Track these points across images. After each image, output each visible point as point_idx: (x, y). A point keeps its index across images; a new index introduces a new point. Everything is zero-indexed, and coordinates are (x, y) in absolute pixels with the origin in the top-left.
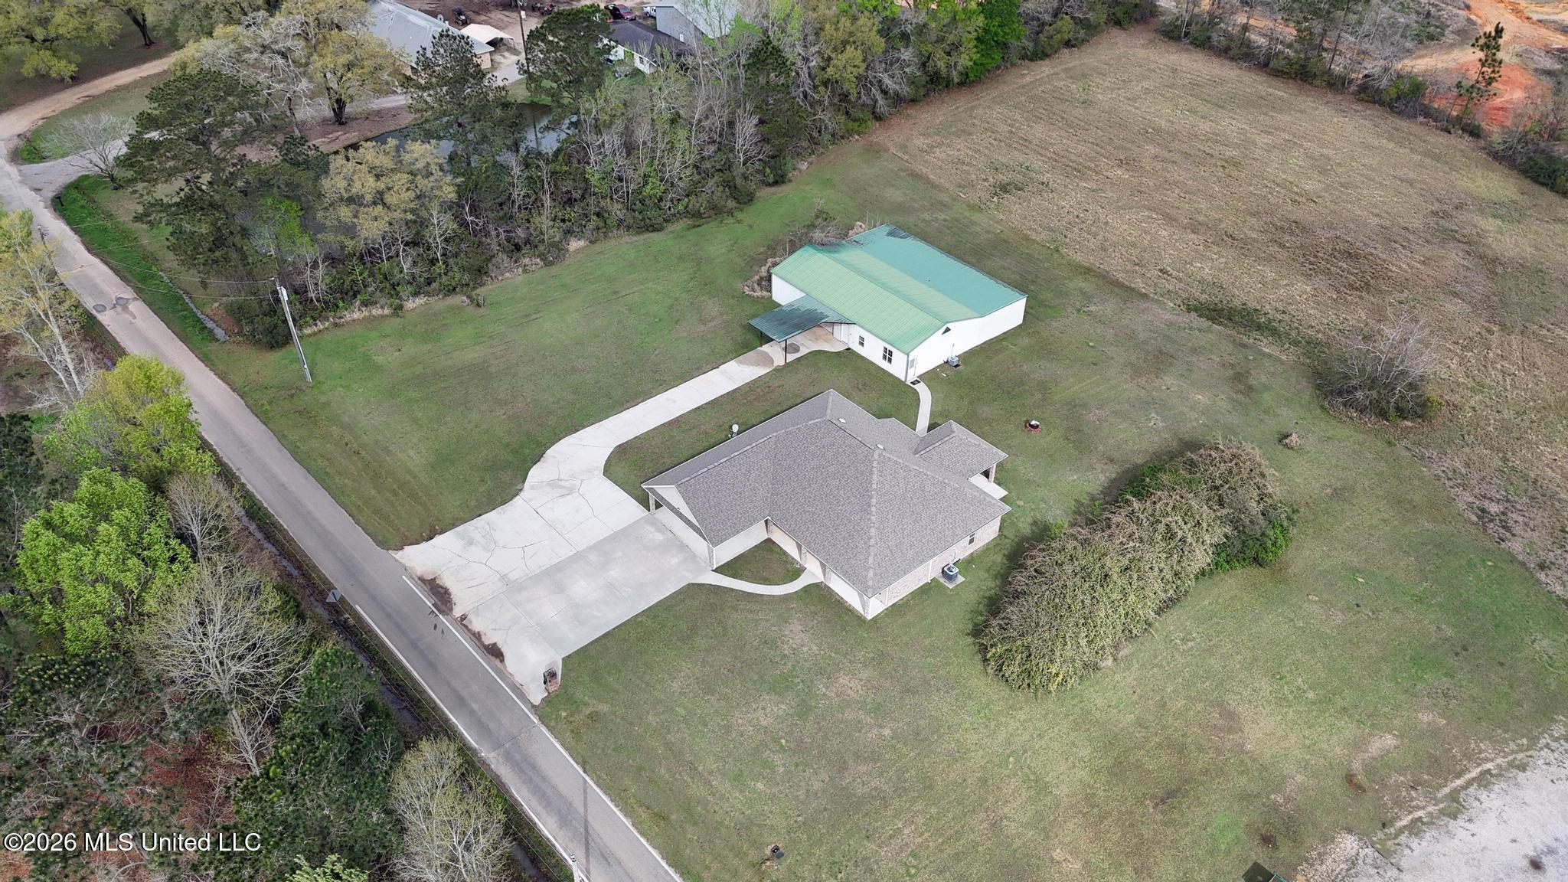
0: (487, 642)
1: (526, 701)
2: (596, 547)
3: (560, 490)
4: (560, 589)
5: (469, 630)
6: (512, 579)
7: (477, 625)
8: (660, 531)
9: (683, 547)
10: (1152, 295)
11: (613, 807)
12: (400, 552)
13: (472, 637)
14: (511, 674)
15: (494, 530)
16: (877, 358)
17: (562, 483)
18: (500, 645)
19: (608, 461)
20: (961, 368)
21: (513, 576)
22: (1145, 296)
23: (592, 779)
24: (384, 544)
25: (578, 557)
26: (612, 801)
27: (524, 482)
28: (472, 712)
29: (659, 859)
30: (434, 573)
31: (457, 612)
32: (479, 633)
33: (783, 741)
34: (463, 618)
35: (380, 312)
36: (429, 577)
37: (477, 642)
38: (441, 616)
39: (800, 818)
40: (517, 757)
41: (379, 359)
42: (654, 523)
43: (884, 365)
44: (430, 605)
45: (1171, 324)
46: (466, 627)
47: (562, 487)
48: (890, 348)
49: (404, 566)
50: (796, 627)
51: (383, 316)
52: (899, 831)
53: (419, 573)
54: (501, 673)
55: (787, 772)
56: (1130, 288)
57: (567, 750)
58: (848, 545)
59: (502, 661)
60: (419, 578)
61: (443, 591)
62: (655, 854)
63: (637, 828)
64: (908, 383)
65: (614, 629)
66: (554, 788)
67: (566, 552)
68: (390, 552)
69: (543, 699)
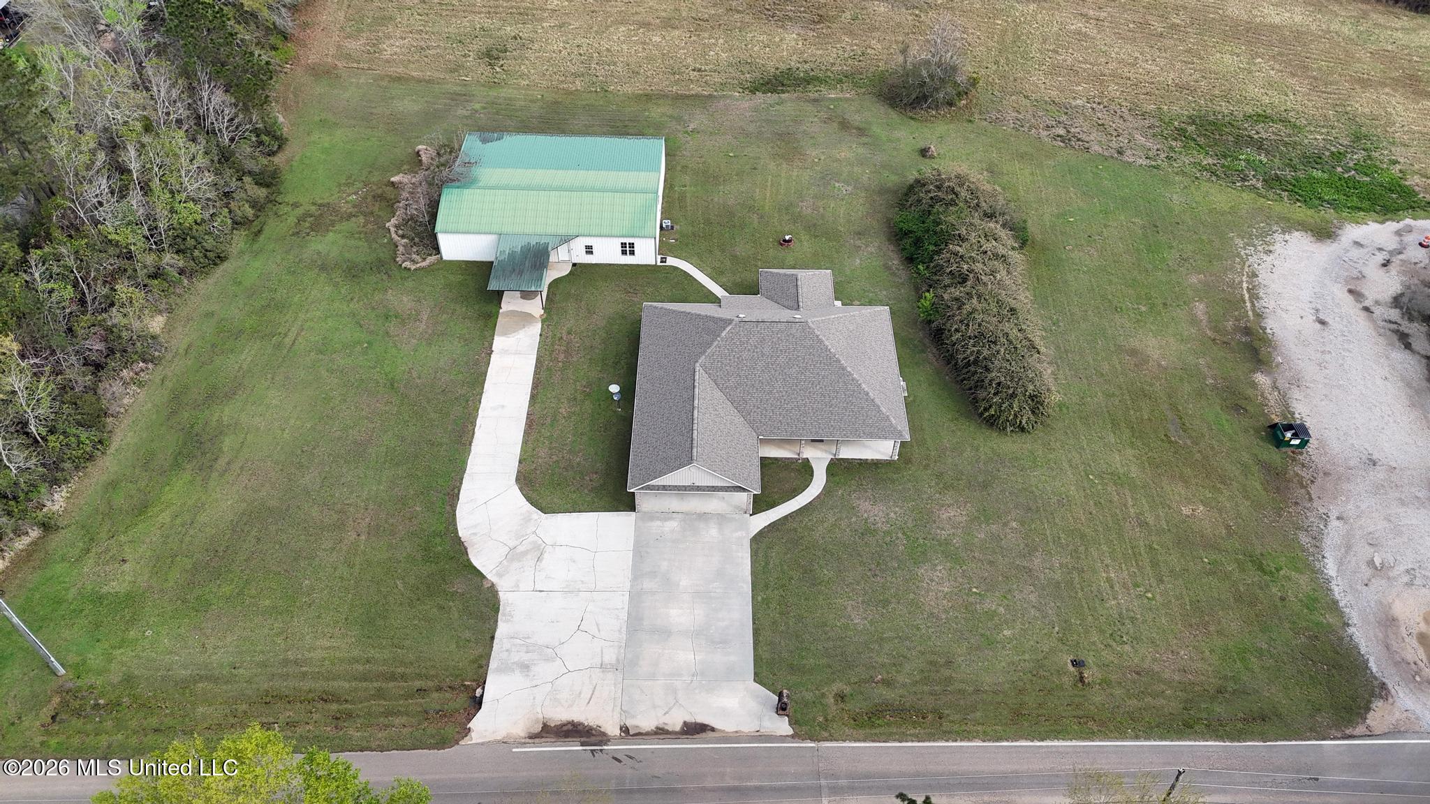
0: (678, 728)
1: (783, 738)
2: (638, 574)
3: (529, 557)
4: (664, 633)
5: (647, 734)
6: (614, 661)
7: (647, 723)
8: (666, 519)
9: (703, 517)
10: (715, 93)
11: (954, 744)
12: (473, 734)
13: (657, 736)
14: (736, 732)
15: (528, 638)
16: (616, 258)
17: (521, 549)
18: (690, 719)
19: (529, 499)
20: (676, 227)
21: (610, 657)
22: (710, 96)
23: (913, 741)
24: (443, 743)
25: (636, 597)
26: (947, 741)
27: (483, 577)
28: (759, 789)
29: (1031, 744)
30: (537, 721)
31: (613, 730)
32: (657, 728)
33: (974, 590)
34: (625, 730)
35: (26, 540)
36: (538, 728)
37: (669, 736)
38: (605, 747)
39: (1057, 629)
40: (843, 782)
41: (116, 586)
42: (651, 517)
43: (628, 260)
44: (581, 748)
45: (756, 110)
46: (639, 734)
47: (525, 553)
48: (627, 241)
49: (498, 742)
50: (864, 506)
51: (34, 543)
52: (1109, 580)
53: (523, 734)
54: (727, 738)
55: (1007, 607)
56: (693, 95)
57: (864, 741)
58: (853, 411)
59: (713, 729)
60: (530, 738)
61: (570, 727)
62: (1024, 744)
63: (989, 740)
64: (659, 264)
65: (754, 623)
66: (902, 774)
67: (621, 601)
68: (462, 743)
69: (790, 724)
